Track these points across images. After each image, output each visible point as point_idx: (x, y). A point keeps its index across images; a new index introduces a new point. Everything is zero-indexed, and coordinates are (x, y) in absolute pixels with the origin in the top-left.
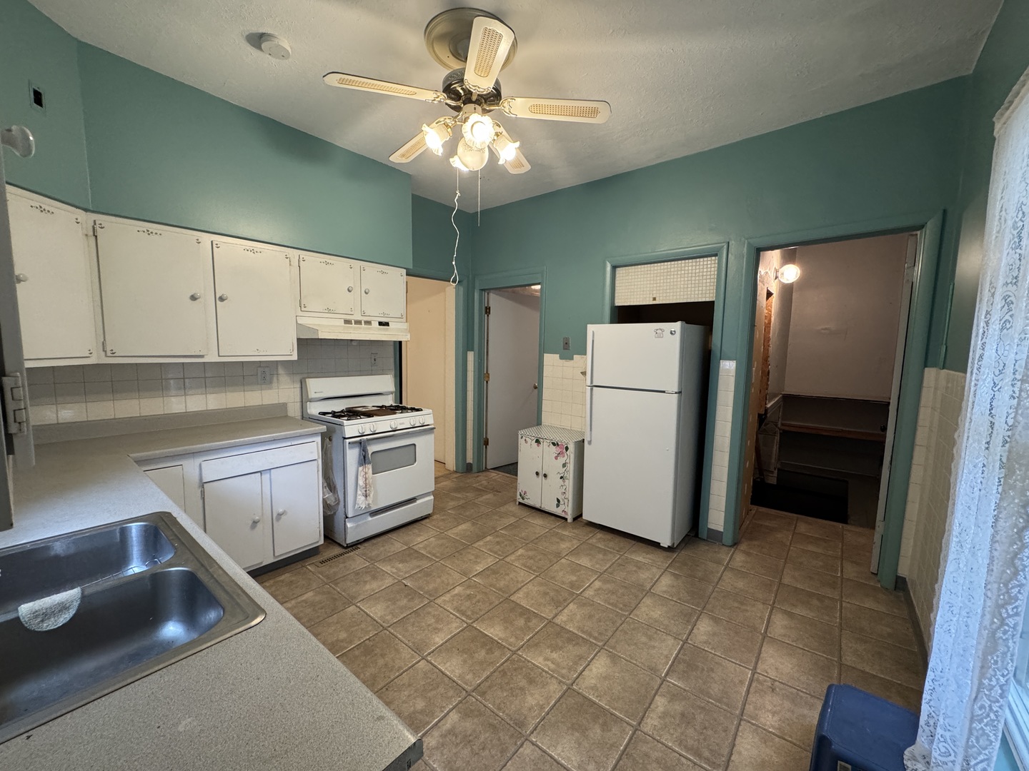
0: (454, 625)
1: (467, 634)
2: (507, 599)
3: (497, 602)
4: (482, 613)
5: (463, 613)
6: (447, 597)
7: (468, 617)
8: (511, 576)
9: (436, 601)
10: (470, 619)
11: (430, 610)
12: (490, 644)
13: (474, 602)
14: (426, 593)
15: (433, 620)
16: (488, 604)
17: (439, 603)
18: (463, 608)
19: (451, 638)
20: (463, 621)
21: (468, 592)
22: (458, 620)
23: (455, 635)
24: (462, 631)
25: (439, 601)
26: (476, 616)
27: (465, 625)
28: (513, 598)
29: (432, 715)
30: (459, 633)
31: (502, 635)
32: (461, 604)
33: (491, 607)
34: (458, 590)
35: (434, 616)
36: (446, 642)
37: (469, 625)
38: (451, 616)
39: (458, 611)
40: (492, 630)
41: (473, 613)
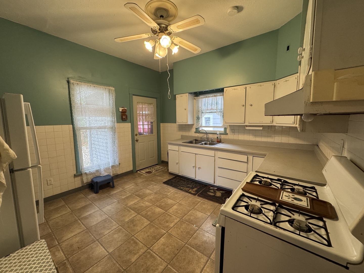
0: (171, 211)
1: (167, 209)
2: (152, 222)
3: (156, 220)
4: (162, 215)
5: (169, 215)
6: (176, 221)
7: (167, 214)
8: (147, 235)
9: (180, 219)
10: (166, 213)
11: (181, 215)
12: (160, 207)
13: (165, 220)
14: (184, 223)
15: (179, 212)
16: (159, 219)
17: (178, 218)
18: (169, 217)
19: (172, 207)
20: (168, 212)
21: (167, 224)
22: (170, 213)
23: (170, 208)
24: (169, 209)
25: (178, 219)
26: (164, 214)
27: (168, 211)
28: (149, 222)
29: (173, 194)
30: (170, 209)
31: (156, 209)
32: (170, 218)
33: (158, 218)
34: (172, 225)
35: (179, 213)
36: (173, 206)
37: (166, 211)
38: (173, 214)
39: (170, 216)
40: (159, 210)
41: (165, 215)
